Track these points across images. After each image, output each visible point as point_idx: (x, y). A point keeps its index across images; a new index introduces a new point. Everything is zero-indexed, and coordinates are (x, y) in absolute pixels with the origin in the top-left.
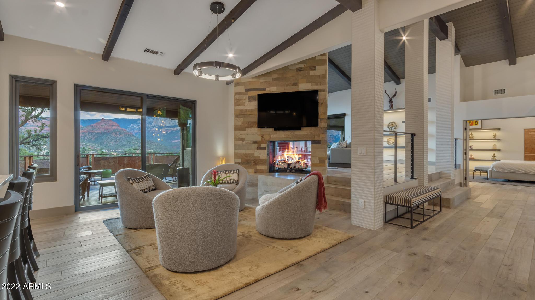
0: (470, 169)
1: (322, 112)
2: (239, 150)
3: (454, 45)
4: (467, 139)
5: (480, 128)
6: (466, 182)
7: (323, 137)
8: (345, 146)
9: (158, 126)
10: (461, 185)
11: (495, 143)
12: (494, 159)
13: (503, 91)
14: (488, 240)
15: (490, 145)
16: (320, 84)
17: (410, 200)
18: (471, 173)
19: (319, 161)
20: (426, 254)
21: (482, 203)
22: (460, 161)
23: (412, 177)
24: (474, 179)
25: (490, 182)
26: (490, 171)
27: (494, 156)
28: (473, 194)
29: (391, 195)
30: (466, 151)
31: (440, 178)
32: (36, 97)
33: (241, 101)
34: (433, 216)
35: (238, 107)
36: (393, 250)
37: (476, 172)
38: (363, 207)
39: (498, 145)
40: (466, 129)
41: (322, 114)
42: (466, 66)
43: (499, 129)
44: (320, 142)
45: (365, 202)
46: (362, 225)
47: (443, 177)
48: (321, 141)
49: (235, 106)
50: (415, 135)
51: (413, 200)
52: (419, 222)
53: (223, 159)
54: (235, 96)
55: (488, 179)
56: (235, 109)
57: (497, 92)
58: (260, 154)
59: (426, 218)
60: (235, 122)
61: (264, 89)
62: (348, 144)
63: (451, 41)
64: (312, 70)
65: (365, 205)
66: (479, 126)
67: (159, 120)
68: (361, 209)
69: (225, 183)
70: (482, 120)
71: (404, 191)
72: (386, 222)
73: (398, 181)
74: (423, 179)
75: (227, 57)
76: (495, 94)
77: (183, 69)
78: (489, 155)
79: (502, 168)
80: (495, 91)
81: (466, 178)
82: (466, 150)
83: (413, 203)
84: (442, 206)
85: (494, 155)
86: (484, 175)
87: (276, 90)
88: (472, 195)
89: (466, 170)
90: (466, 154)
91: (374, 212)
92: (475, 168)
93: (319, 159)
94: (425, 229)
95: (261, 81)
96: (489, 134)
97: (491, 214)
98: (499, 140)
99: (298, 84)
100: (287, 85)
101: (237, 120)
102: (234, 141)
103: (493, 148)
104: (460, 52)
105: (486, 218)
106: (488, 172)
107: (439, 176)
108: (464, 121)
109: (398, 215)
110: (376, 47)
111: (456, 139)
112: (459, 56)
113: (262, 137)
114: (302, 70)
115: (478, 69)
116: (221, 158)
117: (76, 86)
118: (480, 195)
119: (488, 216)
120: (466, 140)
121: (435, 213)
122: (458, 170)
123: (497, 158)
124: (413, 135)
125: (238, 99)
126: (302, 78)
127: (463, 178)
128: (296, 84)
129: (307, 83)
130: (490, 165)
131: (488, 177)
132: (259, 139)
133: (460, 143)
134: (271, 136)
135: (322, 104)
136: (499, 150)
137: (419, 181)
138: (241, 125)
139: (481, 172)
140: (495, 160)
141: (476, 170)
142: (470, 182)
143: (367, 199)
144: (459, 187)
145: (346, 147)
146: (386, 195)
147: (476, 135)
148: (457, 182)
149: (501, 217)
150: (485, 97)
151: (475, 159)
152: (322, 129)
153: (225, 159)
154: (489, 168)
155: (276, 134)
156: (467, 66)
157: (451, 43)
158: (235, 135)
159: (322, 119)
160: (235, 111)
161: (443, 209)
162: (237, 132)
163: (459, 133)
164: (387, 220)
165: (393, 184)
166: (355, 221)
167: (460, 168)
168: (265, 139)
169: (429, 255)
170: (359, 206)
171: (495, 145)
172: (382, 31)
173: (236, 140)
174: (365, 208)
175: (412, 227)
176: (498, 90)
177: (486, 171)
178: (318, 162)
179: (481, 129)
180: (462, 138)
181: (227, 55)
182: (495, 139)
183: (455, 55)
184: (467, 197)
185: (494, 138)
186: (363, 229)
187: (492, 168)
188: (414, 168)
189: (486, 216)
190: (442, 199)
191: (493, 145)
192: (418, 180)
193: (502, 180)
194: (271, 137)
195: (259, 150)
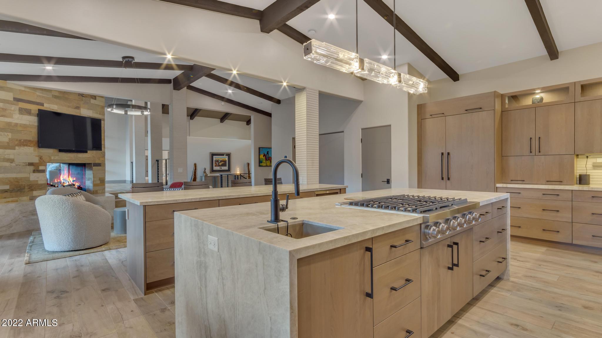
2: (6, 174)
7: (102, 161)
16: (100, 113)
19: (99, 181)
33: (7, 112)
35: (2, 118)
48: (101, 163)
58: (38, 178)
61: (42, 105)
64: (93, 99)
87: (56, 109)
95: (37, 93)
99: (80, 109)
100: (69, 107)
113: (41, 158)
114: (84, 96)
125: (2, 107)
126: (83, 104)
128: (78, 108)
129: (88, 109)
132: (36, 160)
134: (51, 157)
138: (7, 143)
155: (58, 156)
168: (44, 161)
194: (52, 159)
195: (37, 173)
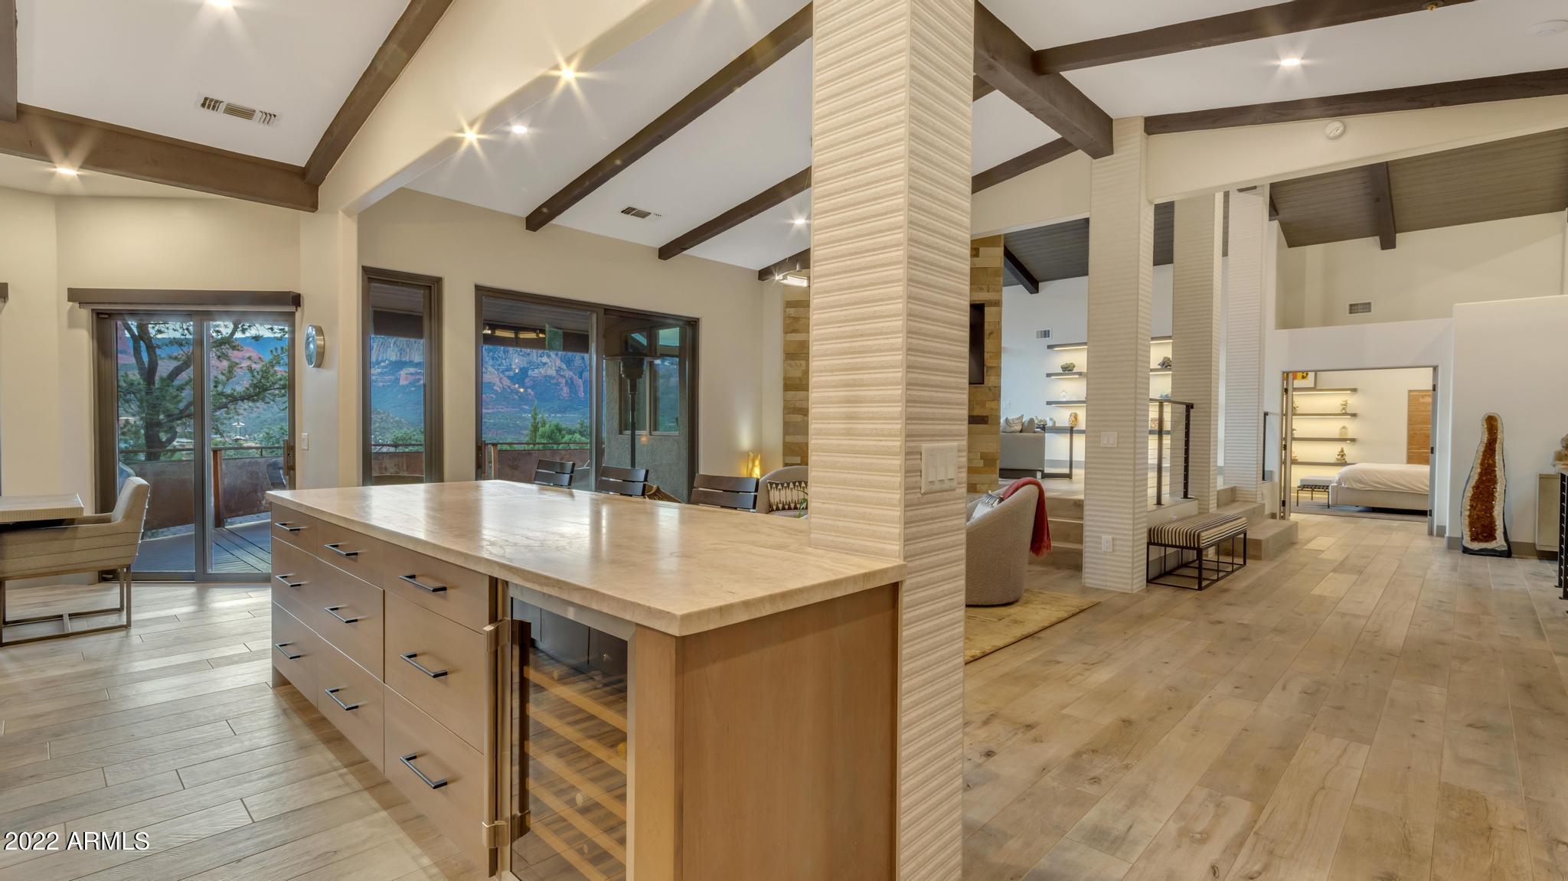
0: (1292, 486)
1: (993, 353)
2: (796, 436)
3: (1268, 203)
4: (1288, 413)
5: (1313, 386)
6: (1284, 510)
7: (994, 409)
8: (1019, 428)
9: (387, 362)
10: (1273, 516)
11: (1345, 422)
12: (1342, 462)
13: (1366, 307)
14: (1338, 603)
15: (1332, 427)
16: (989, 289)
17: (1199, 535)
18: (1294, 495)
19: (982, 461)
20: (1239, 622)
21: (1323, 551)
22: (1273, 464)
23: (1186, 496)
24: (1300, 508)
25: (1334, 514)
26: (1333, 487)
27: (1342, 454)
28: (1302, 535)
29: (1158, 529)
30: (1286, 442)
31: (1234, 501)
32: (397, 314)
33: (802, 322)
34: (1233, 571)
35: (793, 334)
36: (1181, 618)
37: (1302, 490)
38: (1110, 550)
39: (1353, 428)
40: (1286, 390)
41: (990, 357)
42: (1290, 246)
43: (1354, 390)
44: (986, 419)
45: (1113, 539)
46: (1106, 586)
47: (1241, 499)
48: (987, 416)
49: (786, 333)
50: (1192, 407)
51: (1203, 534)
52: (1209, 582)
53: (757, 456)
54: (787, 310)
55: (1329, 506)
56: (787, 339)
57: (1353, 308)
59: (1221, 574)
60: (785, 372)
62: (1026, 424)
63: (1263, 196)
65: (1114, 545)
66: (1309, 382)
67: (392, 345)
68: (1105, 553)
69: (790, 508)
70: (1316, 372)
71: (1177, 521)
72: (1149, 581)
73: (1163, 502)
74: (1207, 499)
75: (792, 225)
76: (1351, 313)
77: (685, 249)
78: (1330, 452)
79: (1360, 482)
80: (1351, 305)
81: (1284, 503)
82: (1285, 439)
83: (1203, 542)
84: (1247, 556)
85: (1342, 451)
86: (1321, 497)
88: (1300, 537)
89: (1285, 488)
90: (1285, 447)
91: (1133, 558)
92: (1302, 480)
93: (983, 456)
94: (1226, 591)
96: (1331, 402)
97: (1341, 567)
98: (1354, 415)
101: (791, 366)
102: (784, 414)
103: (1341, 434)
104: (1278, 214)
105: (1332, 574)
106: (1330, 491)
107: (1231, 496)
108: (1284, 373)
109: (1167, 570)
110: (1141, 236)
111: (1266, 414)
112: (1276, 224)
115: (1314, 254)
116: (751, 455)
117: (478, 288)
118: (1315, 538)
119: (1334, 571)
120: (1286, 415)
121: (1235, 567)
122: (1267, 484)
123: (1348, 459)
124: (1189, 407)
125: (793, 315)
127: (1278, 504)
130: (1332, 475)
131: (1330, 503)
133: (1274, 422)
135: (991, 333)
136: (1353, 440)
137: (1199, 504)
138: (800, 378)
139: (1313, 491)
140: (1345, 464)
141: (1304, 487)
142: (1292, 514)
143: (1118, 534)
144: (1272, 521)
145: (1021, 431)
146: (1150, 527)
147: (1302, 402)
148: (1267, 511)
149: (1360, 573)
150: (1327, 319)
151: (1299, 461)
152: (990, 390)
153: (759, 457)
154: (1331, 482)
156: (1291, 244)
157: (1262, 198)
158: (785, 400)
159: (990, 367)
160: (786, 344)
161: (1248, 561)
162: (791, 394)
163: (1272, 402)
164: (1149, 578)
165: (1155, 507)
166: (1091, 576)
167: (1271, 479)
169: (1245, 622)
170: (1101, 548)
171: (1344, 427)
172: (1150, 202)
173: (789, 413)
174: (1113, 551)
175: (1200, 588)
176: (1357, 304)
177: (1323, 487)
178: (981, 464)
179: (1314, 389)
180: (1278, 411)
181: (792, 222)
182: (1346, 414)
183: (1270, 220)
184: (1288, 540)
185: (1344, 411)
186: (1111, 592)
187: (1339, 482)
188: (1190, 477)
189: (1332, 571)
190: (1247, 541)
191: (1342, 426)
192: (1196, 501)
193: (1358, 509)
